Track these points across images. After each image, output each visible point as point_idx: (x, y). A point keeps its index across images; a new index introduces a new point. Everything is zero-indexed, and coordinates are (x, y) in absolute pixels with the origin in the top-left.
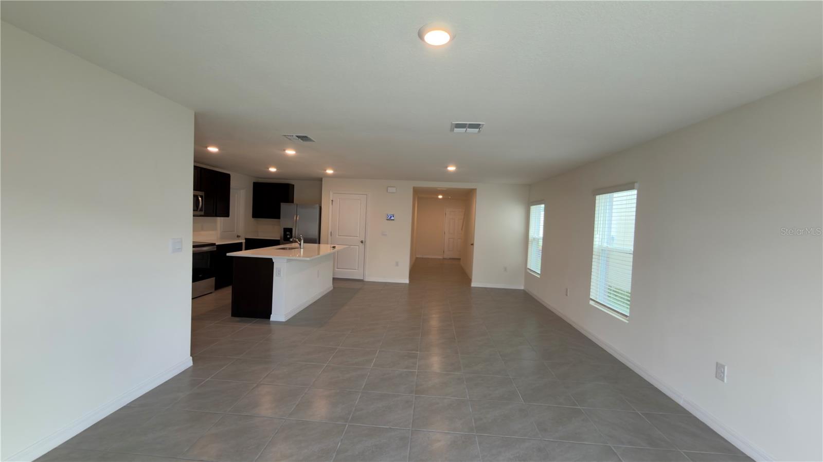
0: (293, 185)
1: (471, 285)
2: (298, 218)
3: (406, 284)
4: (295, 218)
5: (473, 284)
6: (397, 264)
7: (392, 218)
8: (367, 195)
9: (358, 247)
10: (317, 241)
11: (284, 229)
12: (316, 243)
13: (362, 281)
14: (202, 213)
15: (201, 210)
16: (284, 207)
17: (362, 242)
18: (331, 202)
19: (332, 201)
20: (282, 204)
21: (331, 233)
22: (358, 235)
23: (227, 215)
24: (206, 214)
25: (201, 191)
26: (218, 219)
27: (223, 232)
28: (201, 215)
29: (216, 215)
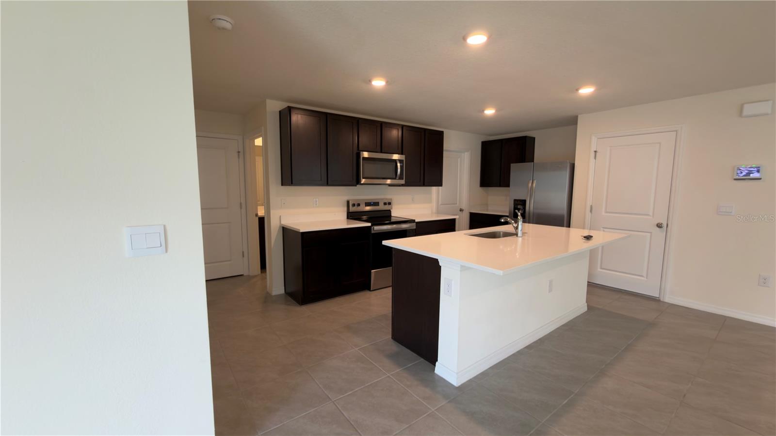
0: (534, 138)
2: (534, 185)
4: (530, 185)
6: (763, 281)
7: (755, 175)
8: (677, 132)
9: (650, 235)
10: (563, 220)
11: (515, 200)
12: (562, 226)
13: (655, 300)
14: (403, 182)
15: (401, 178)
16: (516, 169)
17: (659, 226)
18: (593, 154)
19: (595, 152)
20: (512, 166)
21: (591, 207)
22: (653, 213)
23: (439, 183)
24: (409, 184)
25: (402, 154)
26: (434, 189)
27: (441, 204)
28: (403, 185)
29: (424, 185)
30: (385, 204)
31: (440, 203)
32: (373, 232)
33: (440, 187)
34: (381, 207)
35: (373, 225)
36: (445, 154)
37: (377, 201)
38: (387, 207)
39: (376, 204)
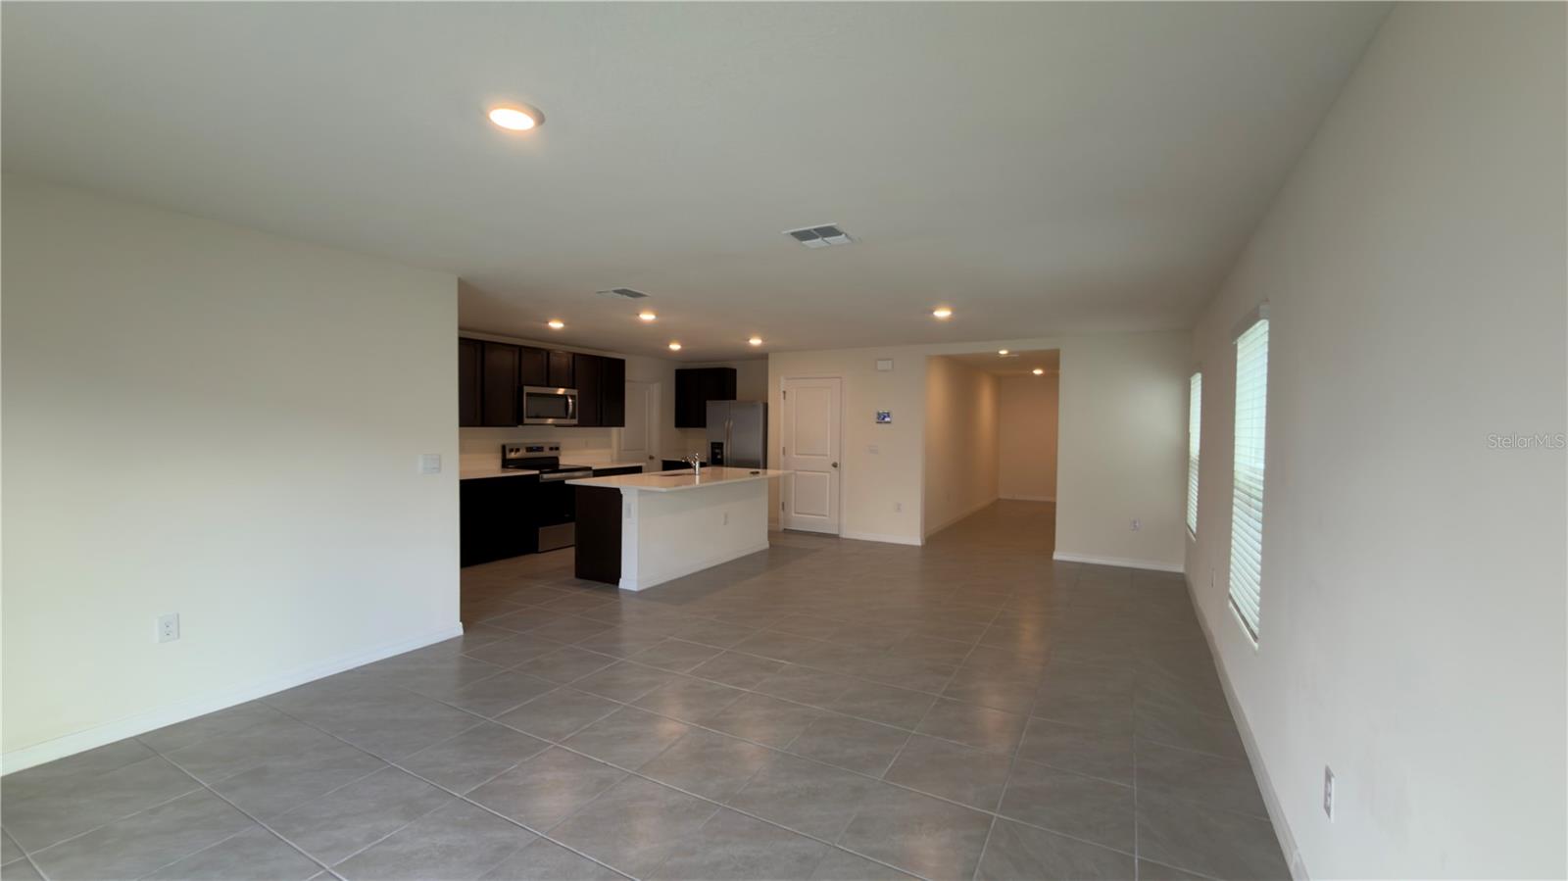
0: (735, 371)
1: (1052, 554)
2: (731, 424)
3: (913, 547)
5: (1057, 556)
6: (898, 508)
7: (887, 419)
8: (840, 378)
9: (827, 474)
10: (760, 463)
11: (713, 444)
12: (761, 468)
13: (835, 537)
14: (575, 422)
15: (573, 417)
16: (713, 408)
17: (835, 465)
18: (783, 395)
19: (784, 392)
20: (709, 403)
21: (784, 449)
22: (829, 453)
23: (620, 423)
24: (582, 424)
25: (574, 388)
26: (615, 430)
27: (625, 450)
28: (575, 426)
29: (601, 425)
30: (551, 449)
31: (622, 448)
32: (541, 481)
33: (622, 428)
34: (547, 453)
35: (541, 473)
36: (628, 386)
37: (539, 445)
38: (553, 454)
39: (540, 449)
